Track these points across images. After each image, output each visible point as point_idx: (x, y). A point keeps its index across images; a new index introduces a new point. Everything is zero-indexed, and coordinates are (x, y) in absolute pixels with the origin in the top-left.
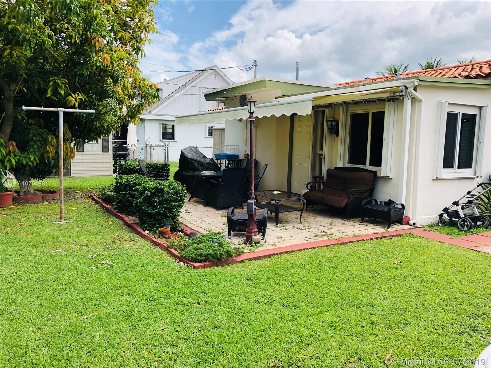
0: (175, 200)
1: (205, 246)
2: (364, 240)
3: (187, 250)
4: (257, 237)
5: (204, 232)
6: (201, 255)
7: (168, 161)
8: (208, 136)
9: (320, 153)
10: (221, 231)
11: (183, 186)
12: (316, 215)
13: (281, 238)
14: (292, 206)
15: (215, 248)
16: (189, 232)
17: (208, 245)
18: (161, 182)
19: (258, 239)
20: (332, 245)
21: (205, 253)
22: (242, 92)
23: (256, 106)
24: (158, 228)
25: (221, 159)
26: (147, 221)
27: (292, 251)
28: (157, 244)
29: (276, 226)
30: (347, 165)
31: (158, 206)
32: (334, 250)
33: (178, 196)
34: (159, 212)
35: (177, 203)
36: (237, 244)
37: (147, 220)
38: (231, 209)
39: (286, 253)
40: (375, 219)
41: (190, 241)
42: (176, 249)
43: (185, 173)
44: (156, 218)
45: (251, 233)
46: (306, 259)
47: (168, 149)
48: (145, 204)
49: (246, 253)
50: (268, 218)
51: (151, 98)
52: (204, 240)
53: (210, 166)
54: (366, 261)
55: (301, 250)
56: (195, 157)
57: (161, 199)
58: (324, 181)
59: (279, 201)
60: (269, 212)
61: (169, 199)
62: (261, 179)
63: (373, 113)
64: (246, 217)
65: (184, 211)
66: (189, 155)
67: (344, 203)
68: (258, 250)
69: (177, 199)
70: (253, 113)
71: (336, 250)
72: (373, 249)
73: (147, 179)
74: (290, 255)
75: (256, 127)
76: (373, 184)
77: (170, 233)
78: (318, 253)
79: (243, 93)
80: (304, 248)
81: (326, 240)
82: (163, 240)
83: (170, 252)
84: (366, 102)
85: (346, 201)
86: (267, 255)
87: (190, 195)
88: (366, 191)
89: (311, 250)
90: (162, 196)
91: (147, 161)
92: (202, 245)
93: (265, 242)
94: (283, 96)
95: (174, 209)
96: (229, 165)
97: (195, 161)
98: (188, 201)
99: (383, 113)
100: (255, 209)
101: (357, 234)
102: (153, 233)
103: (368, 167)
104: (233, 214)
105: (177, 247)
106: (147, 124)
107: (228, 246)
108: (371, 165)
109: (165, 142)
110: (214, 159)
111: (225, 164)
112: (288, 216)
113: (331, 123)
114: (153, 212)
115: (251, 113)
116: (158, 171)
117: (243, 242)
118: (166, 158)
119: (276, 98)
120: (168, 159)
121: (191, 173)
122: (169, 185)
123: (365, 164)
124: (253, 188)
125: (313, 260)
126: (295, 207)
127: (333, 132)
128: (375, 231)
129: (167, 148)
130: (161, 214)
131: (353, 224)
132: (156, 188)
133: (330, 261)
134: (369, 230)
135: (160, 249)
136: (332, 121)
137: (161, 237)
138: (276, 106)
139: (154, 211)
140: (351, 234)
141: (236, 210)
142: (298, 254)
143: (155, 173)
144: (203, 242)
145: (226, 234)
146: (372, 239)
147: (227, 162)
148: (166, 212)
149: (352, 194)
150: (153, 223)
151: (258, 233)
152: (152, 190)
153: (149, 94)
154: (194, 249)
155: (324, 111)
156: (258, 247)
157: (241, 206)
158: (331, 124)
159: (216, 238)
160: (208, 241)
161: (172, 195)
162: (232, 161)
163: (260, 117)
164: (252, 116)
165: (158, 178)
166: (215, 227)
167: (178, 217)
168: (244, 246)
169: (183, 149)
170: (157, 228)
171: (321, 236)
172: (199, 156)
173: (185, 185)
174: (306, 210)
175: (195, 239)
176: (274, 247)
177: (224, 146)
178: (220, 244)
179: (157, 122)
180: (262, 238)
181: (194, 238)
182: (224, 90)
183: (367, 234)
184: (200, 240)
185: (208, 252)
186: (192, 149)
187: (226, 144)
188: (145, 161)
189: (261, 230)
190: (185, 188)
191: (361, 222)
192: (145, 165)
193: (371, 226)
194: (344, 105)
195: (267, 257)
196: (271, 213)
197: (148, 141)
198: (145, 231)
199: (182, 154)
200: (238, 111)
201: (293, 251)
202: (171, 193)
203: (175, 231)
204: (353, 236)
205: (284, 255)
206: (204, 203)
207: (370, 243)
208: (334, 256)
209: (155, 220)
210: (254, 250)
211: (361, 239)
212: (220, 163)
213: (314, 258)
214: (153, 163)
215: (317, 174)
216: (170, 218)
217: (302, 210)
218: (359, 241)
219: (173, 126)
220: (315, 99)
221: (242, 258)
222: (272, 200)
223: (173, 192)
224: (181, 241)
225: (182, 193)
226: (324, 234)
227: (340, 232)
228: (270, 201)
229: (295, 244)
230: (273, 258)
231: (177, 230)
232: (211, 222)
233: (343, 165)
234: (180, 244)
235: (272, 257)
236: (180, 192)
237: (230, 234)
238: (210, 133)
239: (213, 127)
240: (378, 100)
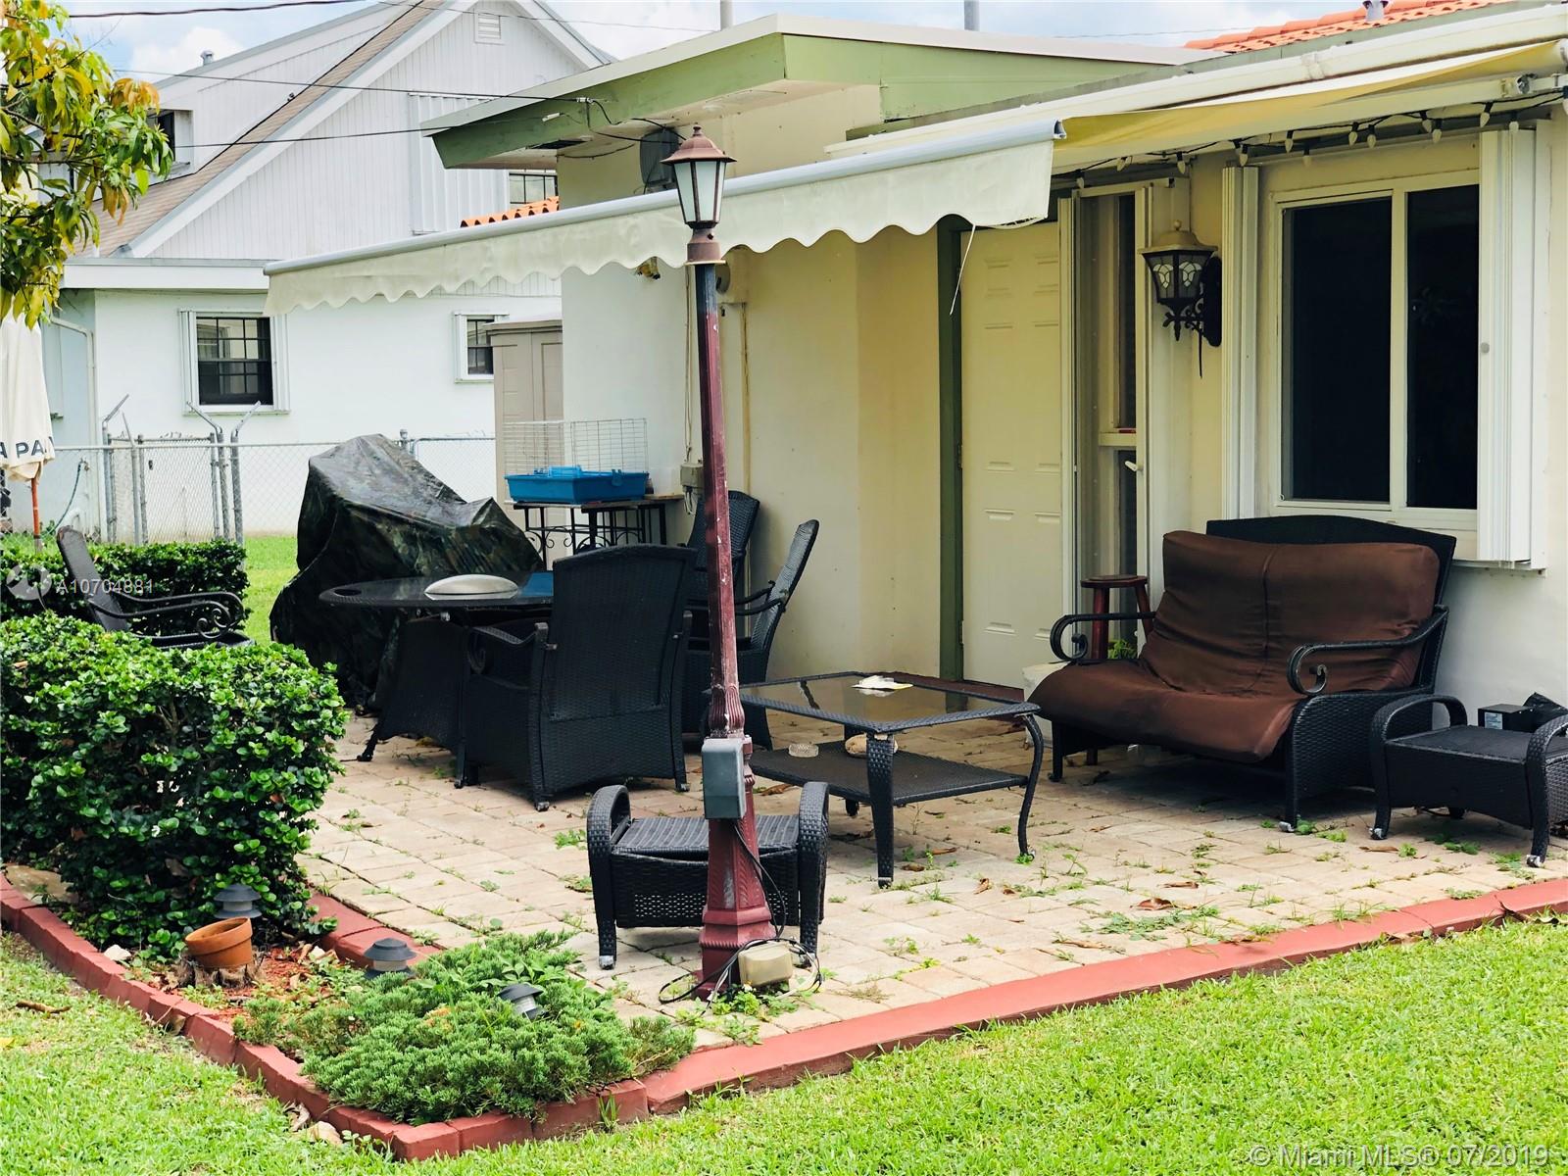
0: (279, 758)
1: (462, 1022)
2: (1394, 940)
3: (355, 1049)
4: (765, 955)
5: (456, 940)
6: (436, 1077)
7: (238, 528)
8: (471, 371)
9: (1121, 440)
10: (554, 929)
11: (322, 671)
12: (1112, 808)
13: (912, 950)
14: (971, 761)
15: (521, 1032)
16: (363, 944)
17: (479, 1012)
18: (188, 655)
19: (778, 963)
20: (1209, 976)
21: (460, 1061)
22: (651, 110)
23: (728, 184)
24: (180, 930)
25: (542, 503)
26: (114, 891)
27: (974, 1026)
28: (174, 1024)
29: (881, 884)
30: (1280, 506)
31: (177, 797)
32: (1221, 1006)
33: (291, 732)
34: (185, 831)
35: (291, 776)
36: (651, 997)
37: (117, 884)
38: (608, 795)
39: (940, 1039)
40: (1456, 813)
41: (374, 997)
42: (288, 1051)
43: (331, 595)
44: (168, 871)
45: (733, 928)
46: (1063, 1071)
47: (235, 462)
48: (102, 789)
49: (705, 1049)
50: (834, 837)
51: (118, 166)
52: (456, 984)
53: (482, 547)
54: (1408, 1060)
55: (1032, 1015)
56: (392, 498)
57: (191, 753)
58: (1154, 606)
59: (890, 733)
60: (838, 804)
61: (241, 751)
62: (782, 609)
63: (1412, 197)
64: (698, 838)
65: (337, 818)
66: (356, 489)
67: (1271, 728)
68: (778, 1032)
69: (288, 749)
70: (711, 224)
71: (1233, 1007)
72: (1448, 993)
73: (107, 638)
74: (964, 1051)
75: (744, 305)
76: (1437, 611)
77: (250, 950)
78: (1132, 1027)
79: (661, 115)
80: (1045, 1004)
81: (1175, 951)
82: (210, 997)
83: (251, 1068)
84: (1371, 139)
85: (1282, 714)
86: (833, 1058)
87: (371, 723)
88: (1395, 651)
89: (1087, 1012)
90: (201, 734)
91: (113, 535)
92: (441, 1019)
93: (819, 979)
94: (892, 123)
95: (272, 809)
96: (593, 534)
97: (396, 520)
98: (359, 759)
99: (1469, 197)
100: (749, 786)
101: (1351, 909)
102: (153, 958)
103: (1397, 510)
104: (620, 828)
105: (297, 1033)
106: (106, 318)
107: (597, 1017)
108: (1416, 499)
109: (215, 420)
110: (506, 503)
111: (573, 532)
112: (955, 818)
113: (1176, 265)
114: (148, 833)
115: (700, 227)
116: (181, 588)
117: (684, 986)
118: (225, 511)
119: (852, 135)
120: (238, 520)
121: (368, 595)
122: (240, 671)
123: (1383, 496)
124: (730, 663)
125: (1099, 1071)
126: (986, 765)
127: (1189, 320)
128: (1461, 885)
129: (227, 453)
130: (199, 845)
131: (1330, 847)
132: (160, 693)
133: (1202, 1074)
134: (1421, 879)
135: (192, 1053)
136: (1176, 256)
137: (199, 978)
138: (844, 183)
139: (156, 830)
140: (1320, 909)
141: (638, 802)
142: (1011, 1039)
143: (161, 604)
144: (446, 1001)
145: (586, 941)
146: (1439, 932)
147: (582, 518)
148: (228, 830)
149: (1313, 672)
150: (152, 899)
151: (770, 930)
152: (137, 704)
153: (104, 143)
154: (397, 1039)
155: (1127, 202)
156: (777, 1011)
157: (674, 775)
158: (1177, 273)
159: (526, 973)
160: (479, 990)
161: (260, 730)
162: (612, 511)
163: (760, 245)
164: (704, 240)
165: (177, 629)
166: (520, 906)
167: (297, 858)
168: (693, 1007)
169: (323, 456)
170: (173, 926)
171: (1146, 929)
172: (416, 493)
173: (330, 666)
174: (1057, 777)
175: (399, 983)
176: (868, 1008)
177: (560, 427)
178: (551, 1007)
179: (167, 309)
180: (798, 960)
181: (394, 977)
182: (547, 104)
183: (1410, 903)
184: (429, 984)
185: (476, 1054)
186: (372, 454)
187: (570, 413)
188: (104, 534)
189: (792, 907)
190: (332, 683)
191: (1375, 837)
192: (99, 561)
193: (1433, 855)
194: (1244, 158)
195: (833, 1066)
196: (852, 810)
197: (118, 417)
198: (103, 948)
199: (316, 484)
200: (631, 220)
201: (984, 1025)
202: (252, 719)
203: (282, 943)
204: (1330, 917)
205: (932, 1048)
206: (453, 764)
207: (1433, 956)
208: (1222, 1043)
209: (163, 879)
210: (755, 1028)
211: (1377, 937)
212: (543, 528)
213: (1104, 1060)
214: (151, 544)
215: (1110, 566)
216: (253, 868)
217: (1028, 783)
218: (1368, 945)
219: (264, 324)
220: (1065, 132)
221: (687, 1078)
222: (851, 731)
223: (260, 714)
224: (320, 996)
225: (314, 715)
226: (1164, 914)
227: (1258, 899)
228: (842, 738)
229: (997, 980)
230: (868, 1076)
231: (294, 932)
232: (496, 880)
233: (1257, 507)
234: (311, 1014)
235: (861, 1066)
236: (305, 707)
237: (607, 946)
238: (481, 355)
239: (498, 321)
240: (1438, 124)
